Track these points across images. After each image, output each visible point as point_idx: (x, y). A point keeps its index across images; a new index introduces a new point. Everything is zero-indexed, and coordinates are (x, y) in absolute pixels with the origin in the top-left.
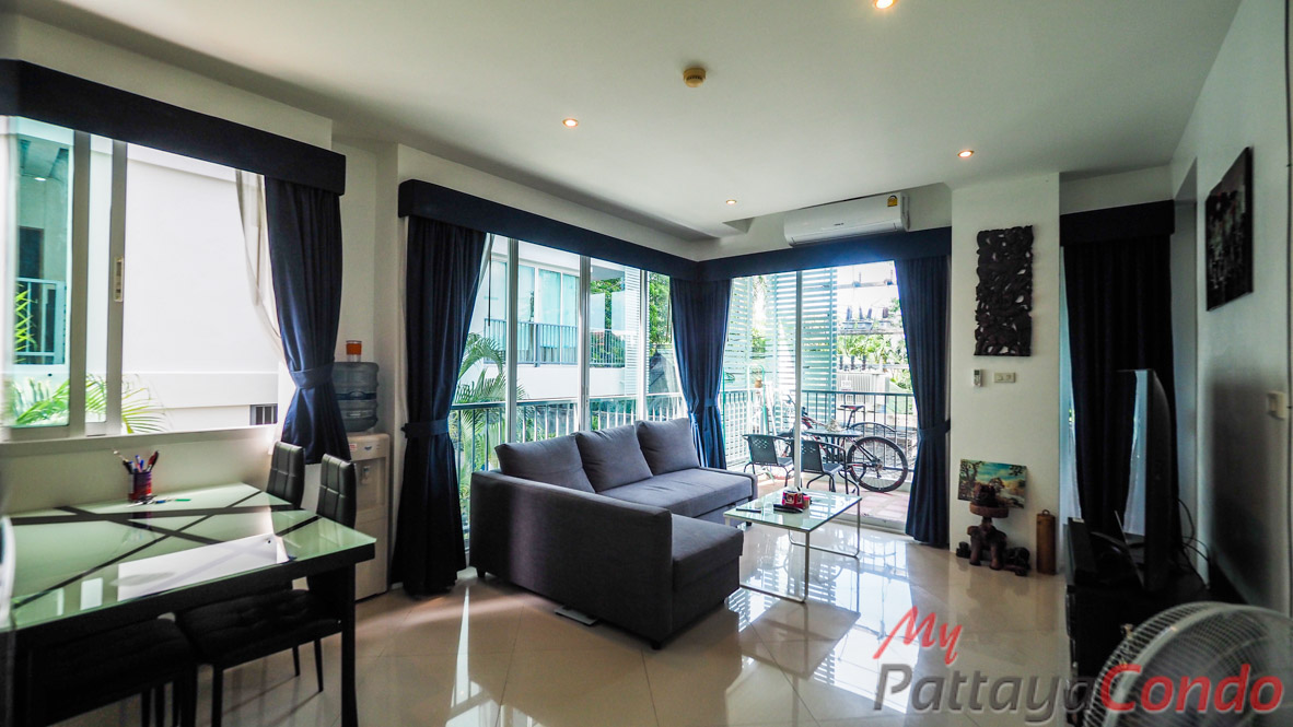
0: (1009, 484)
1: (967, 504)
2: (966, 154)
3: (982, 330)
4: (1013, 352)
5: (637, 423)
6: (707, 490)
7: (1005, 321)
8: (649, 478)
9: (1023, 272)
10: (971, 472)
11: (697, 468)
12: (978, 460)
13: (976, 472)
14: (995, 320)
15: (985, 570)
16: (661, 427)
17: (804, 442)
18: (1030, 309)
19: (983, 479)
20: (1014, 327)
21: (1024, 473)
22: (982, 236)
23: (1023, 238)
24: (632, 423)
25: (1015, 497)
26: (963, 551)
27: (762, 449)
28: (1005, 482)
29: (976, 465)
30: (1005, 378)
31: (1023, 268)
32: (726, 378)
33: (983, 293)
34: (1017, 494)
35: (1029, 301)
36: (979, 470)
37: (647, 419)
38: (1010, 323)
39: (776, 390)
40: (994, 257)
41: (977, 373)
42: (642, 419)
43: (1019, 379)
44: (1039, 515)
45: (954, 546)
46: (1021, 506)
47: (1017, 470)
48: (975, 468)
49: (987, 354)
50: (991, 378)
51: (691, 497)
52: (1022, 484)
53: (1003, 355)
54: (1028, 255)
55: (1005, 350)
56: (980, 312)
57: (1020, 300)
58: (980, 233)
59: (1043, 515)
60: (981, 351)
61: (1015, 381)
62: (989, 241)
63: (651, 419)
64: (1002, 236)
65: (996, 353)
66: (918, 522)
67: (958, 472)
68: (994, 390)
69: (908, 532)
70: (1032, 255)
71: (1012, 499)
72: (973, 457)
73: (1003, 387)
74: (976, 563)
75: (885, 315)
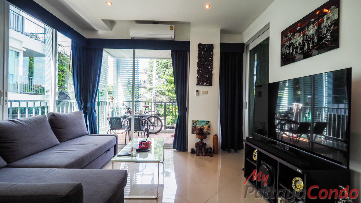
0: (206, 127)
1: (195, 135)
2: (207, 7)
3: (199, 77)
4: (207, 84)
5: (48, 114)
6: (96, 147)
7: (205, 75)
8: (57, 145)
9: (210, 59)
10: (195, 125)
11: (87, 135)
12: (197, 120)
13: (196, 124)
14: (203, 74)
15: (201, 157)
16: (65, 116)
17: (135, 119)
18: (212, 71)
19: (198, 126)
20: (208, 76)
21: (209, 123)
22: (200, 45)
23: (210, 47)
24: (46, 114)
25: (207, 131)
26: (193, 151)
27: (115, 123)
28: (205, 126)
29: (196, 122)
30: (205, 92)
31: (210, 57)
32: (100, 94)
33: (199, 64)
34: (207, 130)
35: (212, 68)
36: (197, 123)
37: (56, 112)
38: (206, 75)
39: (117, 101)
40: (203, 53)
41: (197, 91)
42: (52, 111)
43: (209, 93)
44: (214, 136)
45: (189, 150)
46: (210, 134)
47: (208, 122)
48: (196, 123)
49: (200, 85)
50: (201, 93)
51: (87, 152)
52: (209, 127)
53: (205, 85)
54: (212, 53)
55: (205, 84)
56: (198, 70)
57: (209, 68)
58: (199, 44)
59: (215, 136)
60: (198, 84)
61: (207, 94)
62: (201, 47)
63: (59, 111)
64: (205, 46)
65: (203, 85)
66: (178, 144)
67: (191, 125)
68: (202, 96)
69: (174, 148)
70: (213, 53)
71: (207, 132)
72: (195, 119)
73: (204, 95)
74: (198, 155)
75: (145, 82)
